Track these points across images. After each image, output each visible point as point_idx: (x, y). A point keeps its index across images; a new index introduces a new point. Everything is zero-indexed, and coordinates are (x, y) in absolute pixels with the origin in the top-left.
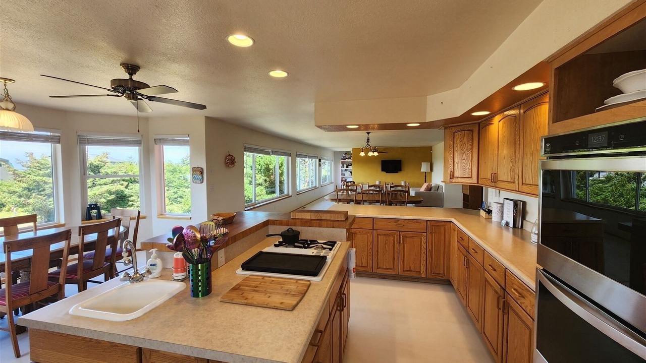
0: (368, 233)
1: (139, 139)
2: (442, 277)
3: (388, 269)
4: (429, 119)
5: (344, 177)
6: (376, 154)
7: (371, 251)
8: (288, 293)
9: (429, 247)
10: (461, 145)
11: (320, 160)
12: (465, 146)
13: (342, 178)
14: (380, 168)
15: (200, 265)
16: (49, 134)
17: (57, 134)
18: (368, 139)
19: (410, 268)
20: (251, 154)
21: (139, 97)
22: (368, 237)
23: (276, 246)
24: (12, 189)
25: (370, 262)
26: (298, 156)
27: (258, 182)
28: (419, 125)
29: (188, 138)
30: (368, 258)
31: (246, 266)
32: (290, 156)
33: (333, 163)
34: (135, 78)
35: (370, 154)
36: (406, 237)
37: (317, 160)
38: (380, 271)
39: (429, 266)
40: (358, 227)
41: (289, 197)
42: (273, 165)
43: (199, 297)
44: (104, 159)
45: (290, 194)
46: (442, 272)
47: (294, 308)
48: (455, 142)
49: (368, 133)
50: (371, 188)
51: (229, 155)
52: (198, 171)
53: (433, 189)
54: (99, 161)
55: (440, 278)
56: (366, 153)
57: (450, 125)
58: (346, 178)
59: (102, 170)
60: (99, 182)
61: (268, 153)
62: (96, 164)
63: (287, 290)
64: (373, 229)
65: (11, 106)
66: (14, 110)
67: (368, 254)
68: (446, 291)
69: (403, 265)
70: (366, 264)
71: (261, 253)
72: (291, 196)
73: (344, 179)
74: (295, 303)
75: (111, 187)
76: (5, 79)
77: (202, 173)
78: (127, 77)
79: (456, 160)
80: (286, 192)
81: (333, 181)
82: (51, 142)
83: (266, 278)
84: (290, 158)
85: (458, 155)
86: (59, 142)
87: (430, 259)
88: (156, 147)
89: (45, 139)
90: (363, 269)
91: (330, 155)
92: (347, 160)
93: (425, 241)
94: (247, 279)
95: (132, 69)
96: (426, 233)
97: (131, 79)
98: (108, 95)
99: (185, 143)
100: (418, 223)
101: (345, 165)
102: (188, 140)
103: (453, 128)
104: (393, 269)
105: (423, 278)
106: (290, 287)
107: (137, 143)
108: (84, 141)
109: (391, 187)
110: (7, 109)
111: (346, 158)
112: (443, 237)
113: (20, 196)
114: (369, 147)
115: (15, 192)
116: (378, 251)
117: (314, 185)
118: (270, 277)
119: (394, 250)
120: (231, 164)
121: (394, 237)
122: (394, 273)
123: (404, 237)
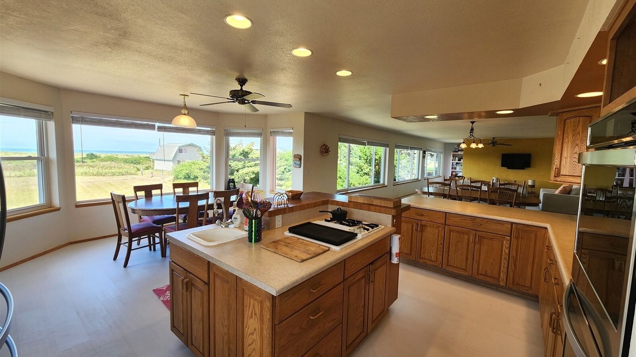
0: (439, 227)
1: (261, 131)
2: (528, 290)
3: (459, 268)
4: (522, 105)
5: (454, 172)
6: (481, 146)
7: (441, 246)
8: (307, 252)
9: (513, 253)
10: (573, 135)
11: (424, 152)
12: (578, 135)
13: (452, 172)
14: (499, 163)
15: (253, 220)
16: (209, 129)
17: (214, 129)
18: (472, 129)
19: (486, 272)
20: (347, 144)
21: (246, 102)
22: (439, 231)
23: (326, 220)
24: (201, 167)
25: (440, 258)
26: (398, 147)
27: (365, 172)
28: (512, 112)
29: (292, 131)
30: (437, 253)
31: (292, 230)
32: (388, 147)
33: (442, 155)
34: (245, 88)
35: (473, 146)
36: (484, 238)
37: (421, 152)
38: (450, 269)
39: (511, 275)
40: (429, 220)
41: (384, 186)
42: (378, 156)
43: (252, 242)
44: (251, 147)
45: (386, 184)
46: (528, 284)
47: (303, 261)
48: (565, 130)
49: (473, 123)
50: (472, 184)
51: (324, 145)
52: (297, 157)
53: (573, 193)
54: (248, 148)
55: (526, 291)
56: (468, 145)
57: (560, 111)
58: (457, 173)
59: (250, 156)
60: (247, 165)
61: (364, 144)
62: (246, 150)
63: (307, 250)
64: (445, 225)
65: (186, 112)
66: (188, 114)
67: (437, 248)
68: (529, 306)
69: (478, 267)
70: (435, 258)
71: (309, 223)
72: (386, 186)
73: (454, 173)
74: (305, 258)
75: (254, 169)
76: (184, 95)
77: (300, 159)
78: (239, 88)
79: (565, 154)
80: (381, 182)
81: (441, 175)
82: (211, 135)
83: (300, 240)
84: (388, 149)
85: (567, 148)
86: (214, 135)
87: (513, 267)
88: (271, 138)
89: (207, 133)
90: (432, 263)
91: (439, 148)
92: (459, 153)
93: (507, 246)
94: (288, 238)
95: (242, 82)
96: (511, 237)
97: (242, 89)
98: (228, 102)
99: (290, 134)
100: (501, 224)
101: (457, 158)
102: (292, 132)
103: (564, 114)
104: (465, 270)
105: (502, 287)
106: (312, 248)
107: (259, 135)
108: (229, 134)
109: (500, 184)
110: (185, 114)
111: (459, 151)
112: (532, 244)
113: (204, 172)
114: (473, 137)
115: (202, 169)
116: (449, 248)
117: (416, 178)
118: (303, 240)
119: (467, 250)
120: (325, 153)
121: (469, 236)
122: (467, 274)
123: (481, 238)
